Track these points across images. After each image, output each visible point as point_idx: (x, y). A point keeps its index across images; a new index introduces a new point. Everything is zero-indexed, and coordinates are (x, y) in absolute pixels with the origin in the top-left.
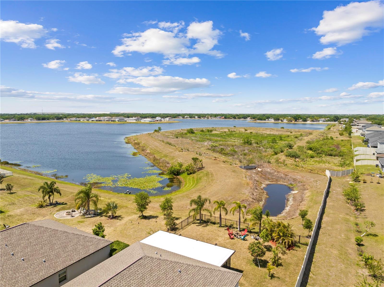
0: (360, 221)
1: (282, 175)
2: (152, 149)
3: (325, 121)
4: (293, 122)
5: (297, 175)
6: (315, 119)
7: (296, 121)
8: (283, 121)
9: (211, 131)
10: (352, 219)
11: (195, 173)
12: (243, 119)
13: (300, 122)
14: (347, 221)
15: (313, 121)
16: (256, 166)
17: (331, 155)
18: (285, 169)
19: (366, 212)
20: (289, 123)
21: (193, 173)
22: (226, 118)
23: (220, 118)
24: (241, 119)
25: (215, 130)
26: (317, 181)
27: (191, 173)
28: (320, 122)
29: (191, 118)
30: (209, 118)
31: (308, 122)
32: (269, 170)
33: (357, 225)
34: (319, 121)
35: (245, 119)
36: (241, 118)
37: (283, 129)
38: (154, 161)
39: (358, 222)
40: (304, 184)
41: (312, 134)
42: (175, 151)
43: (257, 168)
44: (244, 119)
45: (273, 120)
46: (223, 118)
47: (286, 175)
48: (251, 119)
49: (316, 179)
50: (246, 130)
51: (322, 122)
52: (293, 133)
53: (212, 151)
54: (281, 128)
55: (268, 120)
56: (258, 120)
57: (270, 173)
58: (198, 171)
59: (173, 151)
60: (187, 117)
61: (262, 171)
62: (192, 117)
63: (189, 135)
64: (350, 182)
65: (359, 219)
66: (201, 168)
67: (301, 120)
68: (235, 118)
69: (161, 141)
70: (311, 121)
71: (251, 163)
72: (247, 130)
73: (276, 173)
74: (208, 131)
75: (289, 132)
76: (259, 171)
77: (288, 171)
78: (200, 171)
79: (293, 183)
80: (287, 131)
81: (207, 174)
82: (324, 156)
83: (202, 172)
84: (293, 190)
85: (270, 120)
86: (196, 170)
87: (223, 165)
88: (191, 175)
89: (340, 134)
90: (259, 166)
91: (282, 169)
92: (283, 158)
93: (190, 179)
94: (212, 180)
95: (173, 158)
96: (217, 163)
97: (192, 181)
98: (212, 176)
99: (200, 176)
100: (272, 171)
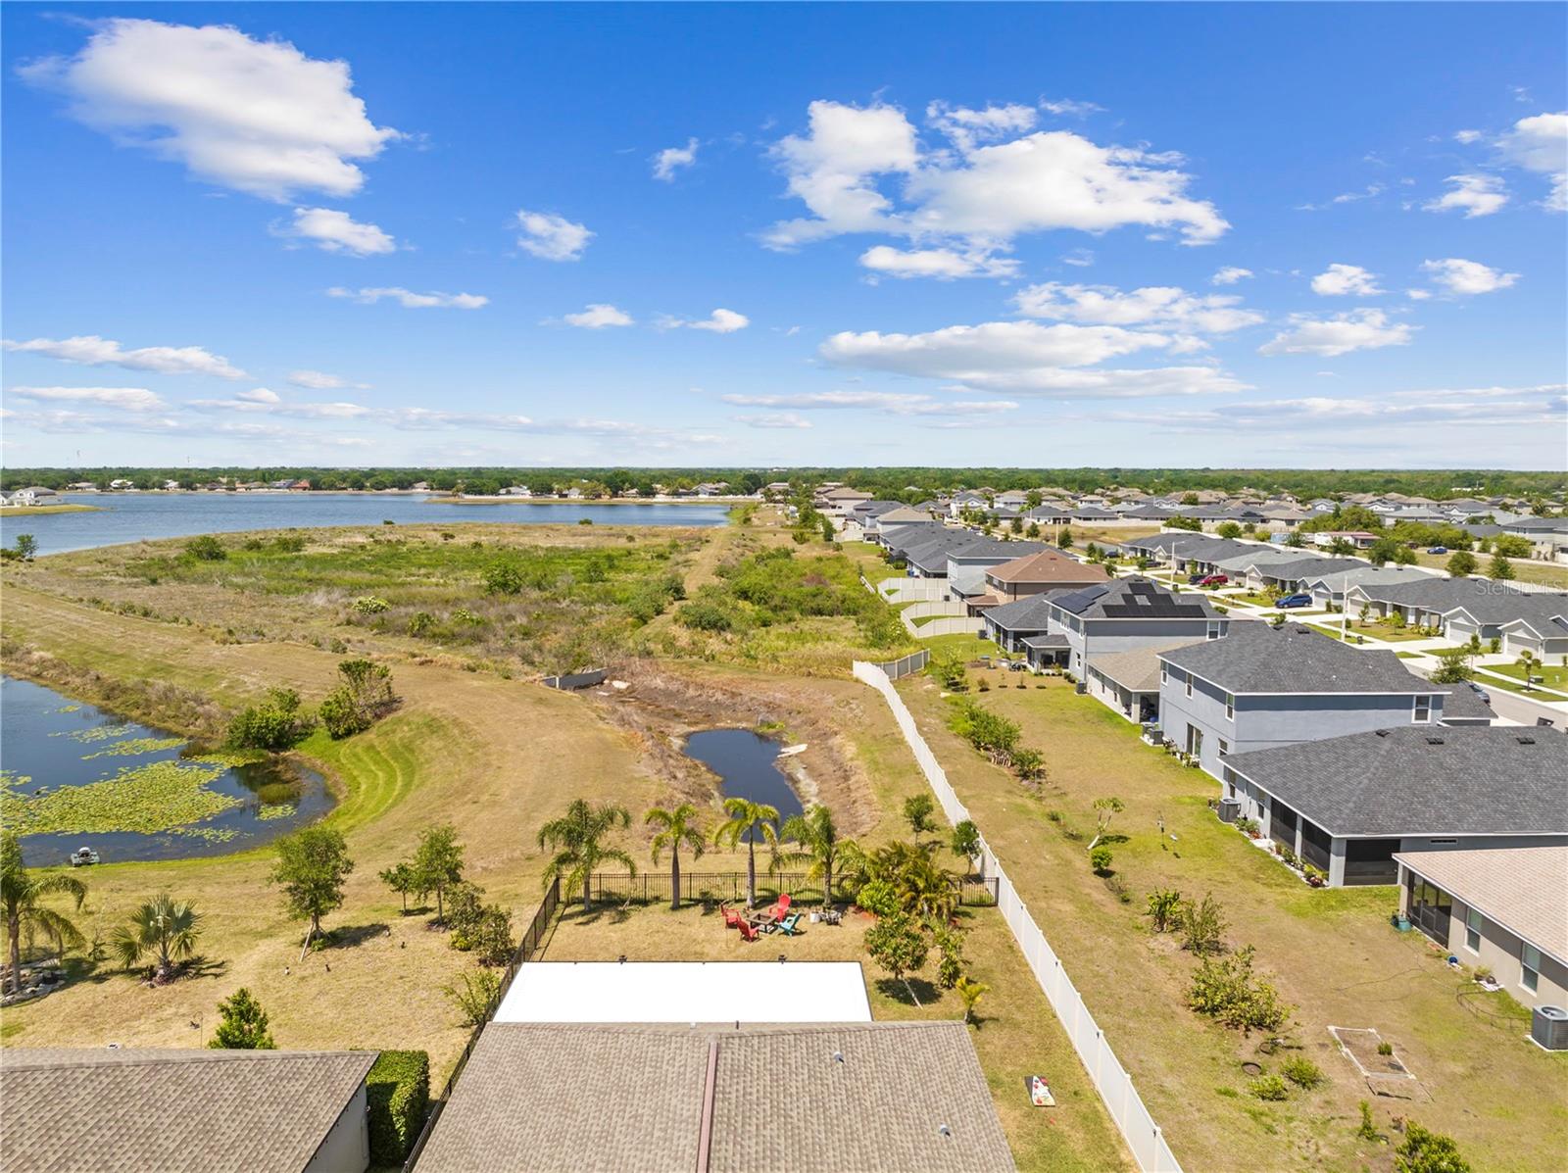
0: (1053, 805)
1: (719, 696)
2: (59, 646)
3: (715, 494)
4: (605, 499)
5: (770, 689)
6: (683, 487)
7: (615, 494)
8: (566, 496)
9: (298, 545)
10: (1031, 804)
11: (367, 728)
12: (395, 490)
13: (631, 497)
14: (1023, 810)
15: (676, 494)
16: (604, 674)
17: (819, 612)
18: (716, 672)
19: (1052, 776)
20: (592, 502)
21: (361, 730)
22: (321, 489)
23: (288, 488)
24: (388, 491)
25: (313, 541)
26: (848, 703)
27: (349, 733)
28: (700, 496)
29: (143, 487)
30: (235, 489)
31: (660, 498)
32: (659, 681)
33: (1054, 818)
34: (697, 493)
35: (406, 488)
36: (386, 487)
37: (588, 528)
38: (108, 698)
39: (1055, 810)
40: (812, 716)
41: (707, 541)
42: (196, 642)
43: (606, 682)
44: (402, 492)
45: (529, 492)
46: (305, 489)
47: (734, 695)
48: (432, 489)
49: (840, 696)
50: (447, 536)
51: (706, 496)
52: (639, 543)
53: (375, 631)
54: (582, 523)
55: (509, 493)
56: (467, 493)
57: (670, 695)
58: (378, 717)
59: (187, 642)
60: (122, 487)
61: (631, 690)
62: (149, 484)
63: (201, 567)
64: (943, 695)
65: (1048, 801)
66: (388, 705)
67: (634, 491)
68: (361, 487)
69: (81, 600)
70: (668, 494)
71: (577, 664)
72: (452, 537)
73: (691, 692)
74: (284, 545)
75: (619, 536)
76: (619, 691)
77: (732, 680)
78: (389, 718)
79: (773, 718)
80: (614, 535)
81: (433, 726)
82: (797, 616)
83: (400, 720)
84: (786, 744)
85: (518, 494)
86: (369, 716)
87: (475, 683)
88: (353, 739)
89: (795, 538)
90: (615, 673)
91: (705, 674)
92: (683, 636)
93: (355, 755)
94: (476, 746)
95: (209, 675)
96: (447, 678)
97: (376, 763)
98: (465, 731)
99: (401, 739)
100: (674, 686)
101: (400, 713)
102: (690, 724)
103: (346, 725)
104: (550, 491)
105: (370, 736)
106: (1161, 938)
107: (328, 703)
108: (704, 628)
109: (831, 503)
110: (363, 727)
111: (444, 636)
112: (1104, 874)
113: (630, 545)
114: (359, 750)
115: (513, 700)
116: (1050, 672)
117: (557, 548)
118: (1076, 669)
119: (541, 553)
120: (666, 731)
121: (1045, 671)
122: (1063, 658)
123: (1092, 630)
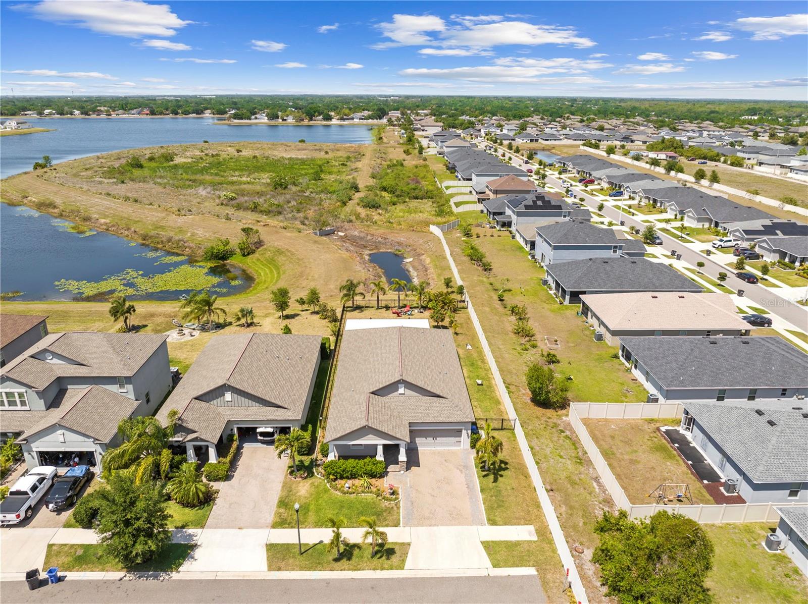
0: (492, 280)
1: (380, 239)
2: (108, 216)
3: (362, 119)
4: (306, 122)
5: (399, 237)
6: (346, 115)
7: (311, 119)
9: (171, 157)
10: (485, 280)
12: (194, 115)
13: (319, 121)
14: (482, 282)
16: (334, 229)
18: (378, 229)
19: (494, 270)
20: (299, 124)
24: (191, 115)
26: (428, 242)
27: (249, 254)
28: (355, 120)
29: (62, 114)
31: (334, 121)
32: (356, 233)
33: (491, 284)
35: (200, 114)
36: (190, 113)
37: (304, 144)
39: (492, 281)
40: (414, 247)
41: (363, 155)
42: (167, 215)
43: (336, 233)
45: (266, 118)
46: (147, 114)
47: (385, 239)
48: (214, 114)
49: (425, 240)
50: (238, 151)
51: (358, 120)
52: (330, 154)
54: (300, 141)
57: (361, 238)
58: (258, 248)
59: (163, 215)
61: (346, 236)
64: (463, 239)
65: (491, 279)
66: (259, 244)
71: (324, 225)
73: (369, 237)
74: (165, 157)
75: (320, 150)
76: (341, 236)
77: (384, 233)
78: (261, 248)
79: (400, 248)
80: (318, 150)
81: (279, 252)
82: (407, 200)
83: (266, 249)
84: (405, 258)
85: (260, 119)
86: (254, 248)
87: (289, 234)
88: (250, 256)
89: (404, 152)
90: (339, 229)
91: (373, 230)
92: (363, 212)
93: (254, 262)
94: (299, 259)
95: (181, 230)
96: (277, 232)
97: (263, 265)
98: (293, 254)
99: (269, 256)
100: (362, 235)
101: (265, 246)
102: (370, 250)
103: (247, 252)
104: (277, 118)
105: (256, 255)
106: (512, 317)
107: (240, 244)
108: (370, 208)
109: (422, 128)
110: (253, 252)
111: (265, 211)
112: (501, 300)
113: (327, 156)
114: (254, 260)
115: (306, 242)
116: (504, 229)
117: (293, 158)
118: (513, 229)
119: (287, 162)
120: (362, 253)
121: (502, 229)
122: (509, 224)
123: (519, 214)
